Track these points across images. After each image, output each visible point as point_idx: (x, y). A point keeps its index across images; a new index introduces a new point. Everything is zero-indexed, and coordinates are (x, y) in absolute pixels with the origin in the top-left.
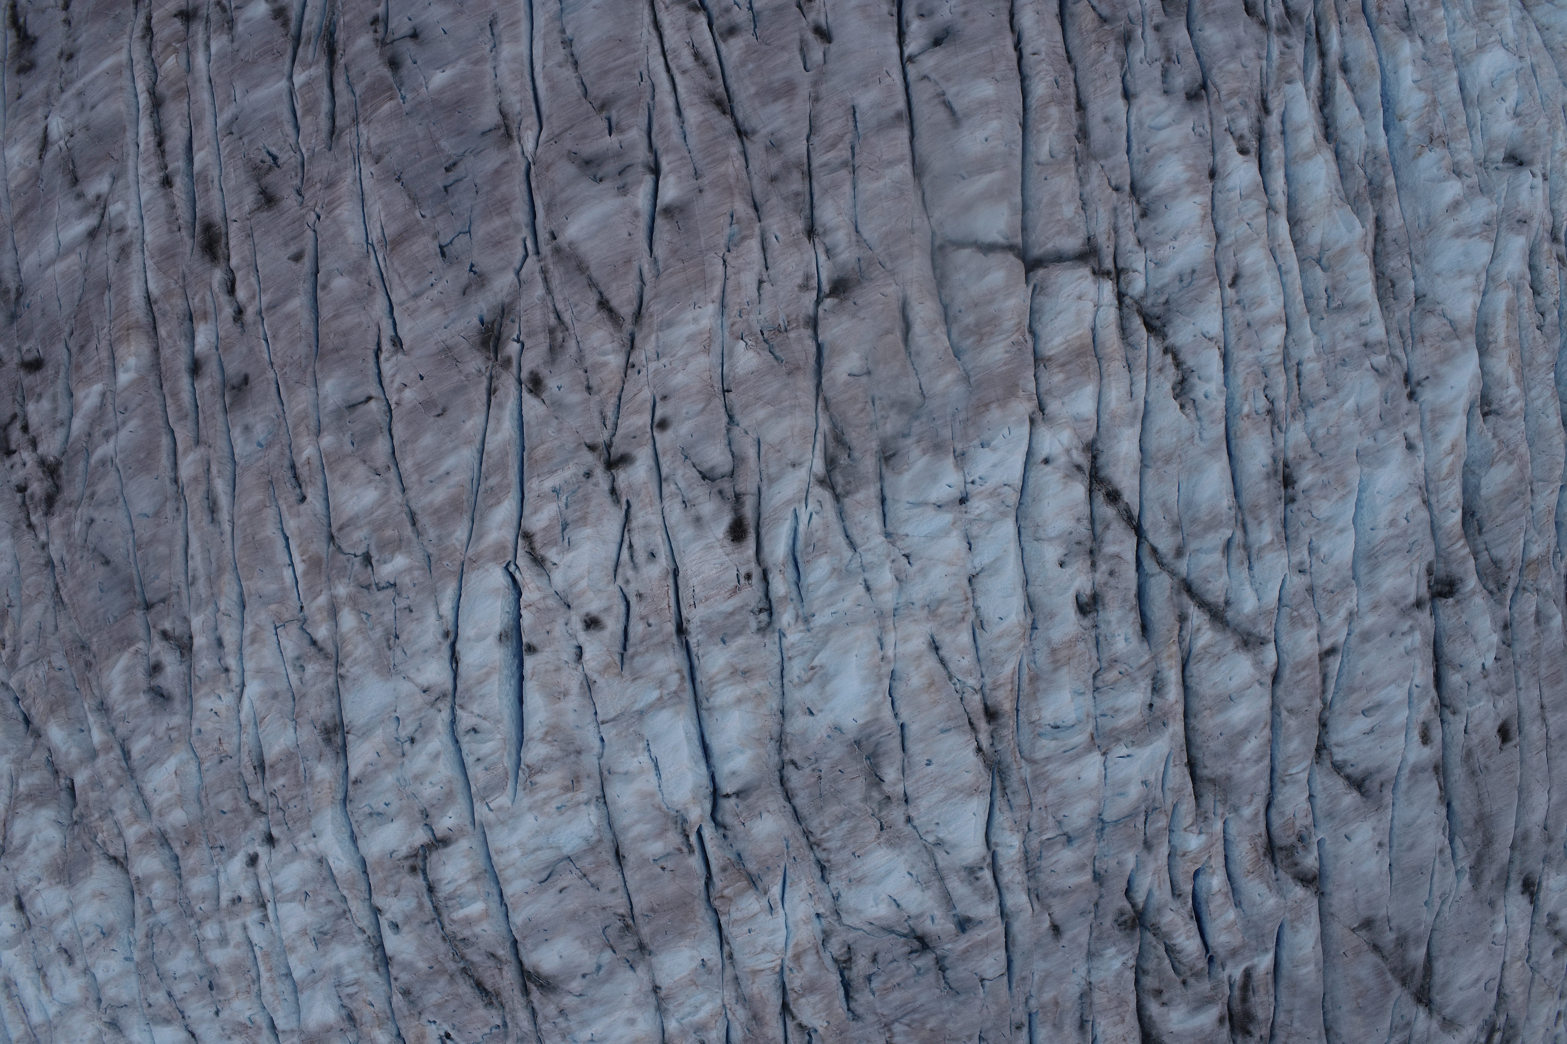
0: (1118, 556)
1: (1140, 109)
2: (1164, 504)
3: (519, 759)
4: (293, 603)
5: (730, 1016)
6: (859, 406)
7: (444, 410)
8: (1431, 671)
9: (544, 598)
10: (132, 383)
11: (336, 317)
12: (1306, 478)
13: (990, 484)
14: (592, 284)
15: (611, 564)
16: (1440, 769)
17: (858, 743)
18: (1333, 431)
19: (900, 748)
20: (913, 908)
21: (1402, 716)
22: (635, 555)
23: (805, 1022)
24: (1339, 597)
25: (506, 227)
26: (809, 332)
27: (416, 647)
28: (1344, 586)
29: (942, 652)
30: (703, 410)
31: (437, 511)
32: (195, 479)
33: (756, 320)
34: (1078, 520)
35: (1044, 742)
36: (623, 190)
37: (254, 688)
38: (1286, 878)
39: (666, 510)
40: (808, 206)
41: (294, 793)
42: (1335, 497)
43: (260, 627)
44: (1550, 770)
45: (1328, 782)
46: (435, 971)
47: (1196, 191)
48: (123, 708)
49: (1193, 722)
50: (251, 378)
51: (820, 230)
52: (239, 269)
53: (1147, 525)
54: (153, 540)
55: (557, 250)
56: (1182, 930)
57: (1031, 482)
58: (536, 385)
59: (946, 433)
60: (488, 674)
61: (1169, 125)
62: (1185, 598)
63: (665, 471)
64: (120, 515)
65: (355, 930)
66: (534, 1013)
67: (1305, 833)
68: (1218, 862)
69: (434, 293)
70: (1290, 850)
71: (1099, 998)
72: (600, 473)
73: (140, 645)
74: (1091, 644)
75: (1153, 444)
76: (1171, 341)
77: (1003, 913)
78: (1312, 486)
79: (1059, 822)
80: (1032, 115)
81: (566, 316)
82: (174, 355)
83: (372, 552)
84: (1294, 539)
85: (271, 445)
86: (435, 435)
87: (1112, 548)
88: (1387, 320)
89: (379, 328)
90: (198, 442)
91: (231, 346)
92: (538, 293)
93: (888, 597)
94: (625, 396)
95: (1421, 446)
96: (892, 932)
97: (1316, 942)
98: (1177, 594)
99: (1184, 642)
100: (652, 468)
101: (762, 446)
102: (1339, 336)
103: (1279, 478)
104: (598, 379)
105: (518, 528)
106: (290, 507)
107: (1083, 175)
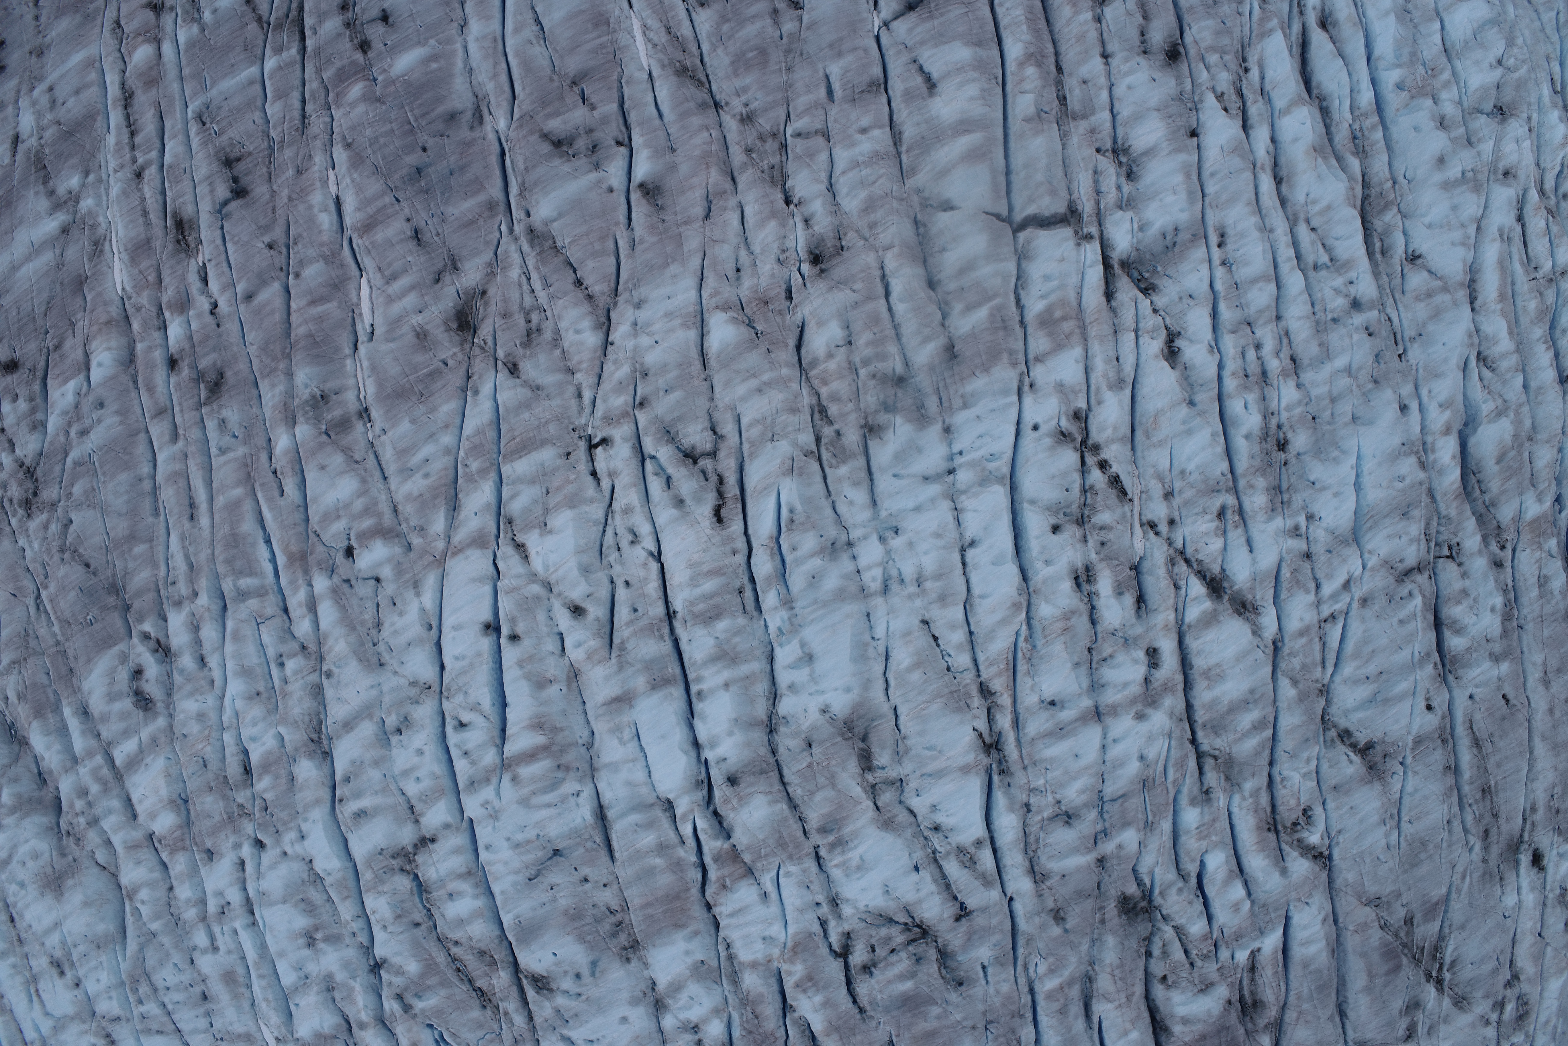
0: (1109, 525)
1: (1119, 68)
2: (1156, 472)
3: (503, 753)
4: (276, 599)
8: (1432, 636)
9: (529, 584)
10: (107, 379)
11: (311, 303)
12: (1298, 442)
13: (978, 454)
14: (567, 264)
15: (595, 548)
16: (1447, 737)
17: (848, 724)
22: (619, 538)
23: (804, 1017)
25: (479, 206)
27: (399, 640)
29: (934, 630)
31: (417, 499)
32: (173, 477)
34: (1070, 489)
36: (596, 166)
37: (235, 687)
38: (1290, 851)
39: (650, 490)
42: (1329, 459)
43: (241, 624)
45: (1335, 752)
47: (1179, 149)
48: (103, 712)
49: (1193, 693)
50: (226, 372)
51: (796, 199)
52: (210, 262)
55: (532, 229)
57: (1021, 449)
58: (515, 366)
60: (473, 664)
62: (1181, 567)
63: (647, 450)
66: (529, 1013)
67: (1311, 808)
70: (1294, 826)
72: (579, 455)
73: (121, 646)
74: (1086, 617)
76: (1160, 300)
78: (1304, 449)
79: (1058, 801)
80: (1009, 81)
81: (542, 296)
82: (150, 349)
83: (353, 543)
84: (1289, 502)
85: (247, 439)
86: (413, 421)
87: (1104, 517)
88: (1376, 275)
89: (353, 313)
90: (175, 437)
91: (207, 338)
92: (515, 273)
93: (878, 572)
94: (605, 375)
95: (1414, 406)
96: (891, 921)
97: (1325, 920)
98: (1172, 562)
99: (1179, 611)
100: (634, 447)
101: (744, 421)
102: (1328, 293)
103: (1272, 441)
104: (576, 359)
105: (499, 514)
106: (269, 500)
107: (1064, 136)
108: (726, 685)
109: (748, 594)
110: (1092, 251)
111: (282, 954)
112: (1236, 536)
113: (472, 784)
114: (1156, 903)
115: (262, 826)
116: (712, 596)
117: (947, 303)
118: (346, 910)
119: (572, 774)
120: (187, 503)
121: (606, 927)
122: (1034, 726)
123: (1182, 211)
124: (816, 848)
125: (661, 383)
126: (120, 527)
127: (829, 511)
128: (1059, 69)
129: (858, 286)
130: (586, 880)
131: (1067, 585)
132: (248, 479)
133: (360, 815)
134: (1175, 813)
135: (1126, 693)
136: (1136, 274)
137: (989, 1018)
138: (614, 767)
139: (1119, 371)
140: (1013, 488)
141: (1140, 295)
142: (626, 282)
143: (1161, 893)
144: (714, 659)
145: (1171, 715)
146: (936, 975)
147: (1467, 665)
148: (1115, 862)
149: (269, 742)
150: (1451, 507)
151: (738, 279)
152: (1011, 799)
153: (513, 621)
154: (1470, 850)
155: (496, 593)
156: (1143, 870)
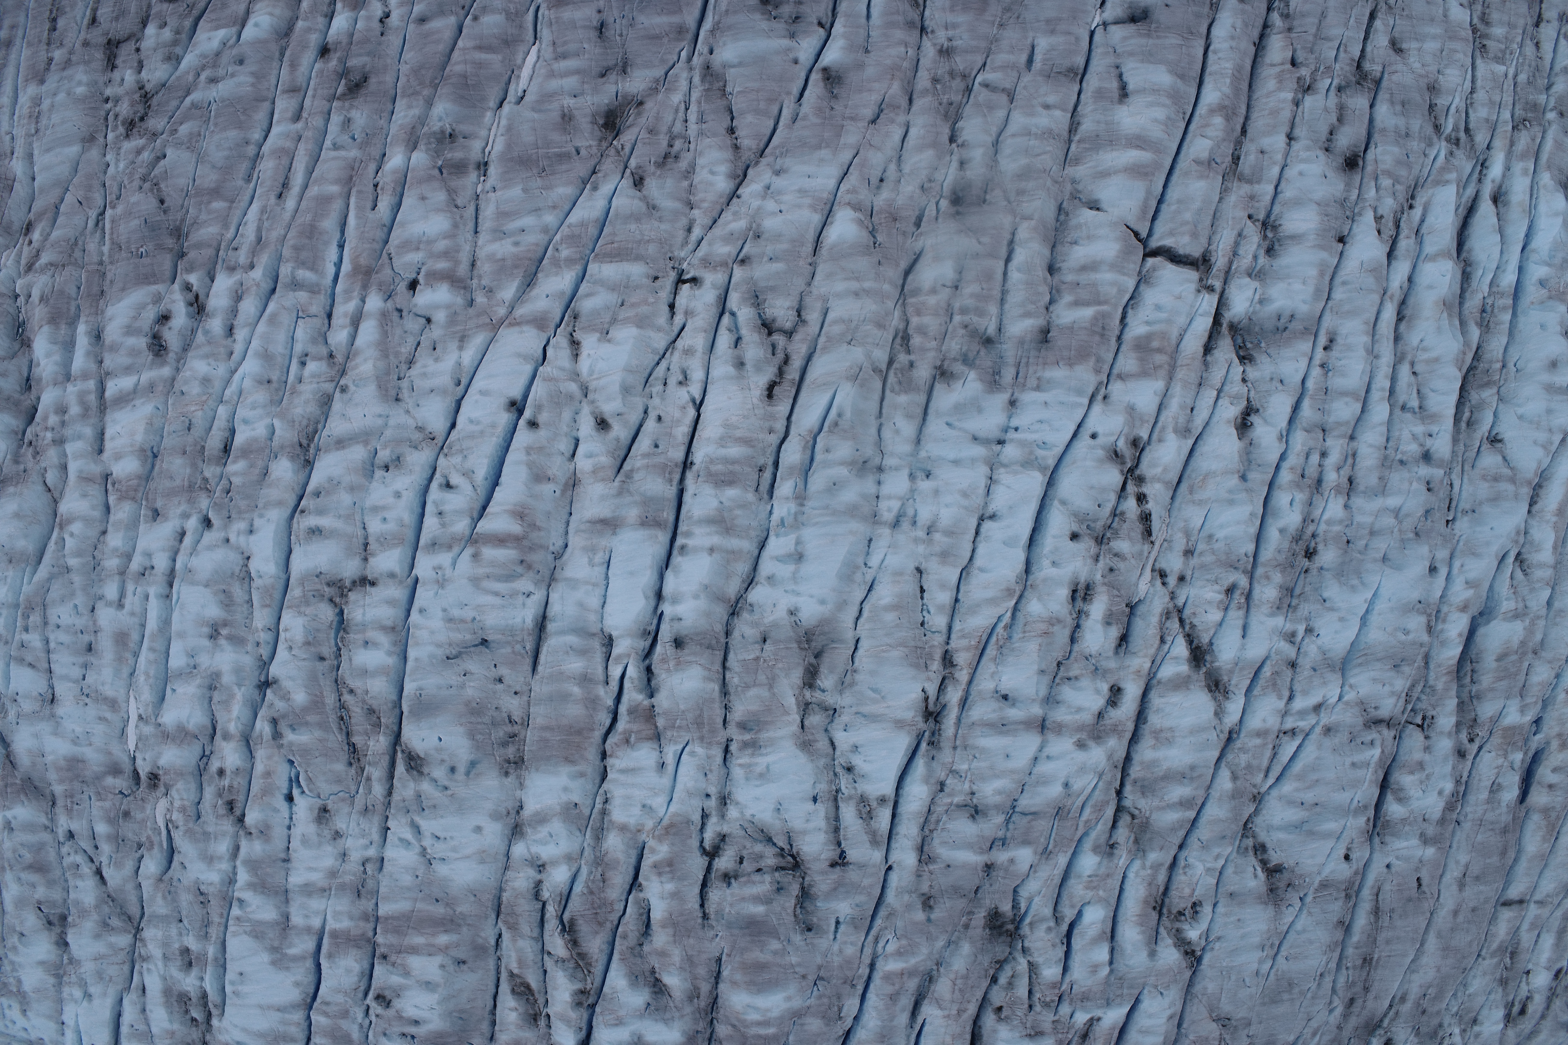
0: (1123, 555)
2: (1186, 527)
3: (475, 527)
4: (325, 300)
8: (1376, 792)
9: (566, 380)
12: (1326, 557)
13: (1032, 437)
14: (728, 109)
15: (645, 371)
17: (808, 635)
19: (849, 655)
22: (670, 374)
27: (424, 382)
31: (499, 261)
32: (279, 153)
34: (1103, 505)
36: (791, 35)
37: (251, 366)
38: (1166, 936)
39: (717, 341)
42: (1348, 584)
43: (282, 311)
45: (1244, 861)
47: (1323, 247)
48: (116, 341)
49: (1137, 746)
50: (371, 78)
51: (960, 140)
55: (709, 66)
57: (1073, 450)
58: (641, 180)
60: (483, 433)
62: (1174, 623)
63: (730, 304)
66: (391, 787)
70: (1179, 915)
71: (943, 987)
72: (666, 283)
73: (160, 287)
74: (1069, 631)
76: (1252, 372)
78: (1328, 566)
79: (973, 792)
80: (1198, 119)
81: (693, 128)
82: (309, 30)
83: (421, 278)
84: (1295, 608)
85: (365, 144)
86: (525, 190)
87: (1122, 545)
88: (1455, 441)
89: (512, 73)
90: (297, 117)
91: (366, 40)
92: (677, 98)
93: (895, 505)
94: (720, 221)
95: (1443, 572)
96: (769, 840)
97: (1171, 1017)
98: (1167, 615)
99: (1156, 664)
100: (719, 297)
101: (831, 316)
102: (1406, 435)
103: (1302, 545)
104: (700, 196)
105: (568, 307)
106: (359, 208)
107: (1224, 191)
108: (712, 550)
109: (767, 475)
110: (1209, 302)
111: (182, 635)
112: (1235, 616)
113: (434, 545)
114: (1022, 932)
115: (218, 506)
116: (734, 462)
117: (1058, 291)
118: (261, 618)
119: (531, 574)
120: (281, 180)
121: (500, 733)
122: (979, 711)
123: (1304, 302)
124: (729, 740)
125: (770, 249)
126: (208, 177)
127: (873, 431)
128: (1244, 131)
129: (986, 240)
130: (500, 681)
131: (1064, 593)
132: (348, 182)
133: (315, 532)
134: (1074, 854)
135: (1077, 717)
136: (1239, 341)
137: (822, 974)
138: (574, 584)
139: (1190, 420)
140: (1051, 483)
141: (1236, 361)
142: (775, 148)
143: (1031, 924)
144: (710, 521)
145: (1110, 757)
146: (790, 911)
147: (1396, 835)
148: (1001, 873)
149: (260, 430)
150: (1440, 680)
151: (878, 188)
152: (930, 772)
153: (539, 408)
154: (1331, 1011)
155: (534, 376)
156: (1024, 893)
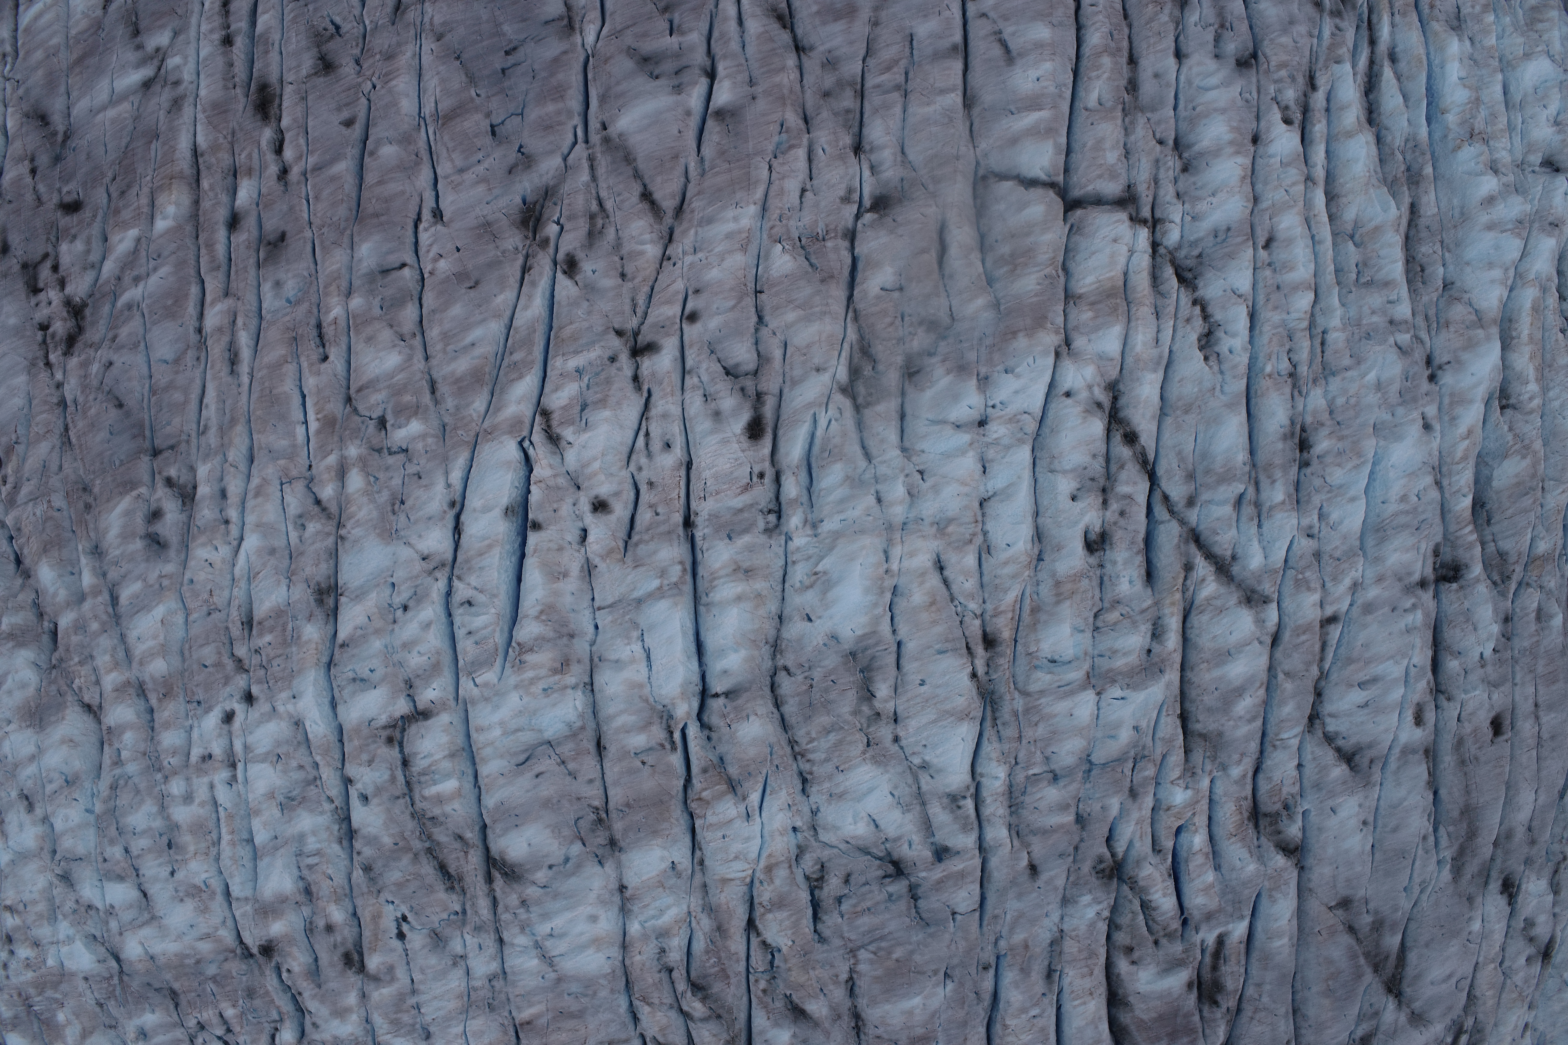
0: (1129, 497)
1: (1190, 68)
2: (1180, 453)
3: (511, 637)
4: (303, 461)
5: (694, 924)
6: (888, 320)
7: (477, 283)
8: (1430, 653)
9: (555, 476)
10: (168, 231)
11: (380, 183)
12: (1322, 444)
13: (1011, 410)
14: (637, 175)
15: (625, 450)
16: (1430, 753)
17: (853, 654)
18: (1353, 401)
19: (894, 665)
20: (891, 831)
21: (1397, 693)
22: (651, 443)
23: (769, 941)
24: (1346, 565)
25: (559, 113)
26: (846, 244)
27: (421, 513)
28: (1350, 555)
29: (946, 573)
30: (734, 307)
31: (458, 381)
32: (220, 330)
33: (796, 226)
34: (1094, 456)
35: (1039, 674)
36: (678, 89)
37: (252, 542)
38: (1268, 845)
39: (687, 402)
40: (857, 124)
41: (280, 652)
42: (1350, 465)
43: (265, 481)
44: (1538, 770)
45: (1319, 752)
46: (400, 848)
47: (1237, 153)
48: (117, 552)
49: (1189, 674)
50: (288, 235)
51: (867, 147)
52: (289, 130)
53: (1161, 471)
54: (170, 386)
55: (606, 140)
56: (1160, 886)
57: (1051, 414)
58: (571, 266)
59: (972, 356)
60: (490, 547)
61: (1216, 87)
62: (1193, 548)
63: (689, 363)
64: (139, 359)
65: (323, 798)
66: (495, 902)
67: (1291, 802)
68: (1201, 821)
69: (480, 169)
70: (1274, 817)
71: (1070, 947)
72: (624, 358)
73: (143, 490)
74: (1096, 582)
75: (1174, 391)
76: (1200, 293)
77: (981, 848)
78: (1327, 452)
79: (1047, 758)
80: (1084, 62)
82: (214, 206)
83: (388, 415)
84: (1305, 501)
86: (465, 306)
87: (1127, 488)
88: (1413, 299)
89: (421, 197)
90: (227, 294)
91: (271, 203)
92: (583, 179)
94: (659, 286)
95: (1437, 428)
96: (867, 853)
97: (1291, 916)
98: (1184, 541)
100: (677, 360)
101: (791, 347)
102: (1365, 309)
103: (1295, 440)
104: (634, 266)
105: (537, 407)
106: (311, 364)
107: (1128, 126)
110: (1143, 236)
112: (1249, 528)
113: (473, 666)
114: (1127, 872)
116: (739, 511)
118: (329, 777)
120: (230, 357)
123: (1234, 211)
127: (857, 446)
128: (1133, 61)
131: (1079, 548)
132: (294, 341)
134: (1157, 791)
135: (1128, 660)
138: (615, 665)
142: (691, 202)
143: (1134, 865)
145: (1165, 692)
146: (905, 914)
147: (1459, 688)
154: (1441, 869)
155: (528, 481)
156: (1118, 840)
